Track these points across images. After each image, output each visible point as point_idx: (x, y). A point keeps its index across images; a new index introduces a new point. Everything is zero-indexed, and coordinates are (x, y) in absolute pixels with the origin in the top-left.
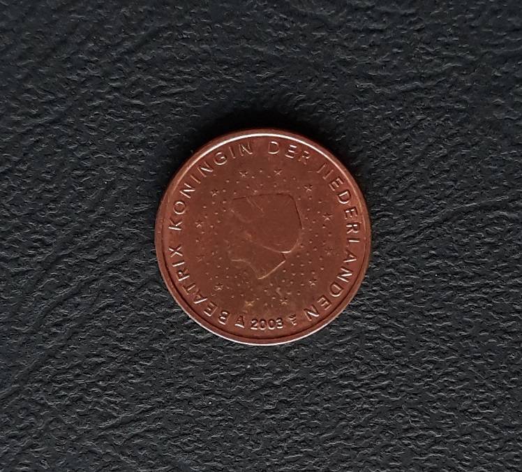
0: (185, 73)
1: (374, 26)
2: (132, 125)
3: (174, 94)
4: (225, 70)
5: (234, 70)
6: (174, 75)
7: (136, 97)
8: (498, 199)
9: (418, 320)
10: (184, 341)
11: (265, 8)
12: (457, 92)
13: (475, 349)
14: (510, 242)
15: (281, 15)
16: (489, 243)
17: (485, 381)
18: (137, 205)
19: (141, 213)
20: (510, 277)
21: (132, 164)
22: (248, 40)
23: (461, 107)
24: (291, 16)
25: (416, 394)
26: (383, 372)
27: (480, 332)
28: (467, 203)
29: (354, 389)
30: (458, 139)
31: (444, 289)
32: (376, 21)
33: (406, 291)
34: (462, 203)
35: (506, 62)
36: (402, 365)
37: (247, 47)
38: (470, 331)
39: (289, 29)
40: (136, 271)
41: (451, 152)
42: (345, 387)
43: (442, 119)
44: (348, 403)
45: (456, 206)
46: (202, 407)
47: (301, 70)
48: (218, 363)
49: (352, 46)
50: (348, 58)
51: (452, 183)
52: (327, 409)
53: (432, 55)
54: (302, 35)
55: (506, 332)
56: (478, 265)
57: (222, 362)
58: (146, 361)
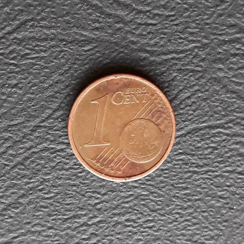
0: (41, 46)
1: (150, 21)
2: (10, 75)
3: (35, 58)
4: (64, 45)
5: (69, 45)
6: (35, 47)
7: (13, 59)
8: (219, 122)
9: (171, 189)
10: (37, 198)
11: (88, 10)
12: (196, 61)
13: (203, 207)
14: (225, 146)
15: (97, 14)
16: (213, 147)
17: (208, 225)
18: (12, 120)
19: (14, 125)
20: (224, 166)
21: (9, 97)
22: (78, 28)
23: (199, 69)
24: (103, 14)
25: (169, 231)
26: (150, 218)
27: (206, 197)
28: (201, 124)
29: (134, 227)
30: (197, 88)
31: (186, 172)
32: (151, 19)
33: (164, 173)
34: (198, 124)
35: (225, 44)
36: (161, 215)
37: (77, 32)
38: (200, 196)
39: (101, 22)
40: (11, 158)
41: (192, 95)
42: (129, 226)
43: (188, 76)
44: (130, 236)
45: (194, 126)
46: (47, 236)
47: (108, 46)
48: (56, 211)
49: (137, 33)
50: (135, 40)
51: (192, 112)
52: (118, 238)
53: (183, 39)
54: (108, 26)
55: (220, 197)
56: (206, 159)
57: (58, 210)
58: (15, 209)
